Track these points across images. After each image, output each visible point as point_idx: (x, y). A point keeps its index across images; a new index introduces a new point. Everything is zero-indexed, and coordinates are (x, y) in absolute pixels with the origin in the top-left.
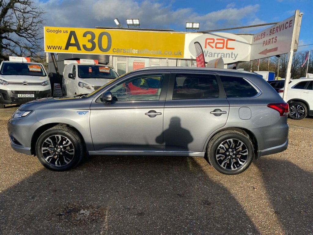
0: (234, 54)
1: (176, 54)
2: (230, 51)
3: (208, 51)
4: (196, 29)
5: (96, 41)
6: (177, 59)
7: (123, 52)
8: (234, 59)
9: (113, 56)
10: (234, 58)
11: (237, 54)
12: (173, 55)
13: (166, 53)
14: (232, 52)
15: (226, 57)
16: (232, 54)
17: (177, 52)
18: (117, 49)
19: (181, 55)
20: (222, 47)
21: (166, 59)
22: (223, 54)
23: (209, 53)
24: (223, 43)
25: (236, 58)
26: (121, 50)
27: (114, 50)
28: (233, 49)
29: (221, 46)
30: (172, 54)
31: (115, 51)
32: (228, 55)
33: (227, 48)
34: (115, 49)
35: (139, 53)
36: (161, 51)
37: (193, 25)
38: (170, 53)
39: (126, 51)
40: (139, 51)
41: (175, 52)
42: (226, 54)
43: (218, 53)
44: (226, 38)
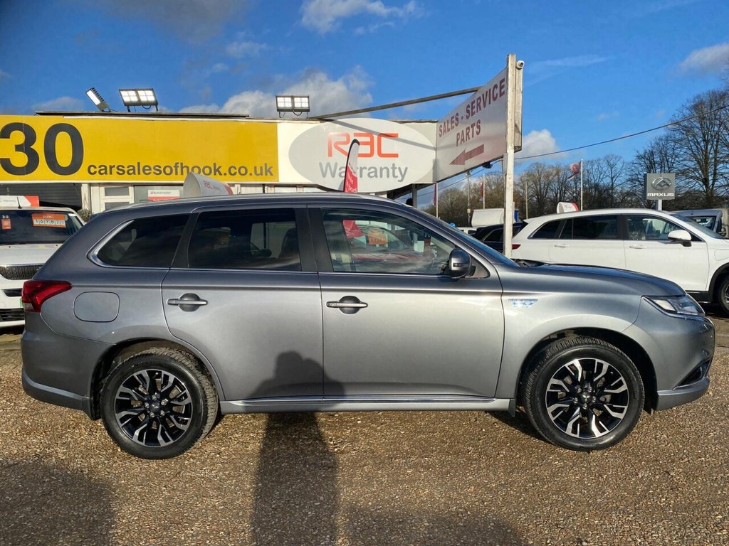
0: (399, 169)
1: (259, 172)
2: (387, 162)
3: (336, 164)
4: (302, 110)
5: (39, 146)
6: (264, 185)
7: (118, 173)
8: (399, 181)
9: (90, 185)
10: (400, 178)
11: (406, 168)
12: (251, 174)
13: (233, 172)
14: (394, 165)
15: (381, 176)
16: (394, 168)
17: (261, 168)
18: (100, 167)
19: (271, 174)
20: (369, 152)
22: (373, 170)
23: (340, 169)
24: (371, 143)
25: (403, 176)
26: (111, 167)
27: (92, 170)
28: (396, 156)
30: (248, 173)
31: (95, 172)
32: (385, 172)
33: (380, 155)
34: (95, 167)
35: (160, 173)
36: (220, 167)
37: (293, 103)
38: (243, 171)
39: (124, 172)
40: (162, 169)
41: (255, 168)
42: (381, 168)
43: (361, 168)
44: (375, 133)
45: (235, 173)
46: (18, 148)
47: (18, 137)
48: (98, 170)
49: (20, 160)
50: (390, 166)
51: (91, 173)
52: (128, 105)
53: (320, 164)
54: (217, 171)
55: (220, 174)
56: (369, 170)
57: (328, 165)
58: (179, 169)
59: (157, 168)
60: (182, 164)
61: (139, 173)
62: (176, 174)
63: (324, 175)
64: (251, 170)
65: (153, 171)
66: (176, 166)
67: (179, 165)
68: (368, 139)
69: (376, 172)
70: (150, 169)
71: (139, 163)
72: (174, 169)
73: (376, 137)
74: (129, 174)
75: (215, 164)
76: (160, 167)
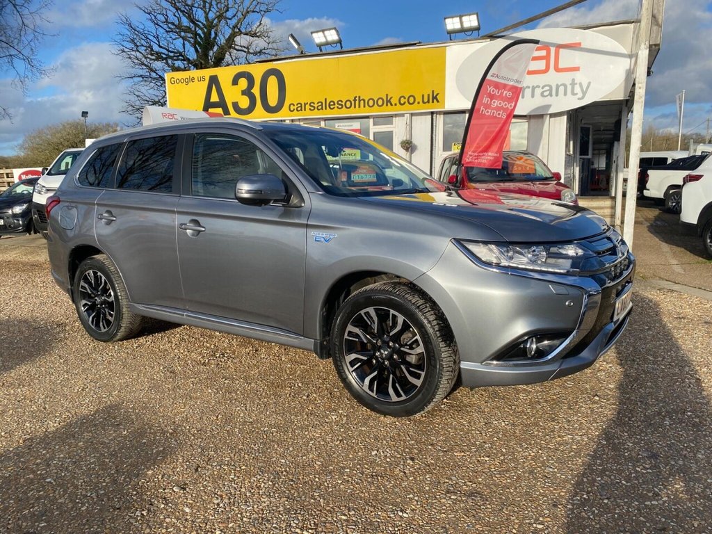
0: (580, 84)
1: (426, 100)
2: (566, 78)
4: (472, 30)
5: (256, 91)
6: (432, 113)
7: (310, 109)
8: (579, 99)
10: (580, 95)
11: (589, 84)
12: (419, 103)
13: (402, 102)
14: (573, 80)
16: (573, 84)
17: (429, 95)
19: (438, 101)
20: (543, 67)
21: (403, 115)
22: (547, 88)
24: (547, 58)
25: (584, 93)
26: (305, 104)
27: (292, 107)
28: (576, 69)
29: (541, 65)
30: (416, 102)
32: (561, 89)
33: (557, 69)
34: (294, 105)
35: (342, 108)
36: (391, 98)
37: (461, 23)
38: (411, 100)
39: (314, 107)
40: (344, 104)
41: (423, 96)
42: (557, 85)
43: (533, 86)
44: (553, 45)
45: (405, 103)
46: (244, 93)
47: (243, 83)
48: (295, 107)
49: (244, 103)
50: (568, 83)
51: (291, 111)
52: (320, 46)
54: (389, 101)
55: (391, 105)
56: (543, 88)
58: (357, 102)
59: (340, 103)
60: (359, 97)
61: (326, 109)
62: (355, 107)
64: (419, 99)
65: (336, 105)
66: (355, 100)
67: (357, 98)
68: (543, 53)
69: (551, 90)
70: (334, 104)
71: (326, 99)
72: (353, 102)
73: (553, 50)
74: (318, 110)
75: (387, 95)
76: (342, 101)
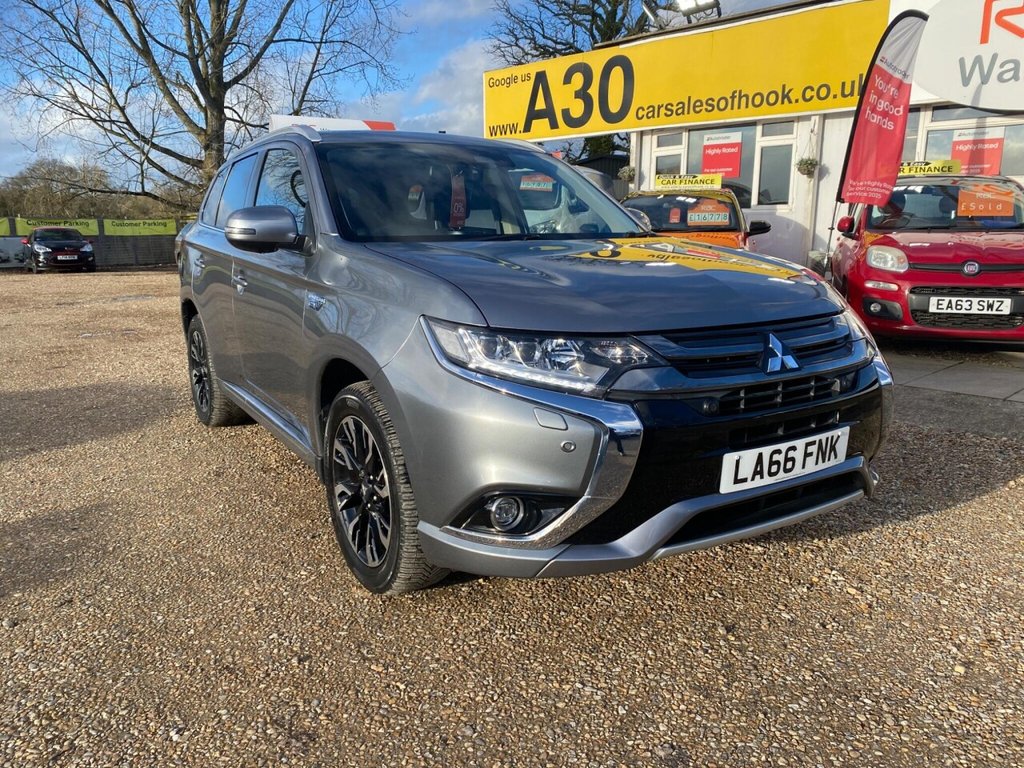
1: (847, 92)
3: (995, 57)
5: (594, 91)
7: (666, 114)
9: (642, 134)
12: (835, 97)
13: (808, 96)
17: (853, 83)
21: (808, 118)
23: (1002, 66)
26: (659, 108)
27: (641, 113)
30: (831, 95)
34: (643, 110)
35: (713, 109)
36: (790, 91)
38: (824, 92)
39: (672, 111)
40: (715, 103)
41: (844, 84)
45: (812, 97)
46: (578, 95)
47: (578, 80)
48: (645, 113)
49: (577, 109)
51: (639, 118)
52: (688, 14)
53: (962, 62)
54: (786, 96)
55: (790, 102)
57: (978, 60)
58: (736, 100)
59: (710, 102)
60: (740, 92)
61: (688, 113)
62: (732, 108)
63: (966, 81)
64: (836, 89)
65: (705, 106)
66: (733, 97)
67: (737, 94)
70: (702, 105)
71: (689, 98)
72: (730, 101)
74: (678, 114)
75: (784, 86)
76: (713, 100)
